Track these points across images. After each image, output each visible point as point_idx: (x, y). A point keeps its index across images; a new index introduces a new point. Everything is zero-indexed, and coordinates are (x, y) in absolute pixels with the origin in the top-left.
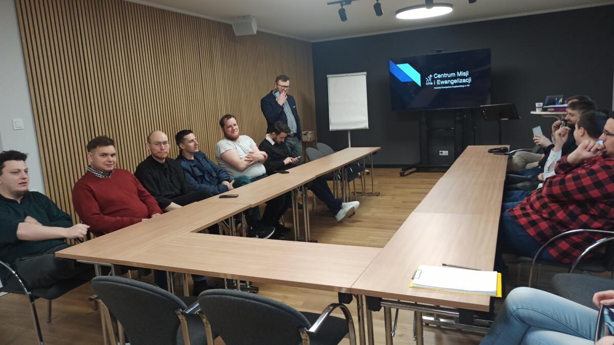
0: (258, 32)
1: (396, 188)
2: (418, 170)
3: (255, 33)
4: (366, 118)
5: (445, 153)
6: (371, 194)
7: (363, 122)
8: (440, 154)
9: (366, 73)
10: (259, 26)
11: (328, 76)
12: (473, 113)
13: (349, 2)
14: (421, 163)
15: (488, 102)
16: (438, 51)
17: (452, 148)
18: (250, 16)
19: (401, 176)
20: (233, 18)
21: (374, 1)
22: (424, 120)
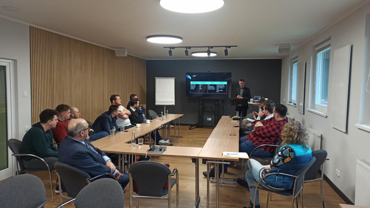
0: (128, 55)
1: (188, 134)
3: (126, 56)
4: (174, 100)
5: (210, 119)
6: (178, 137)
7: (172, 102)
8: (207, 120)
9: (174, 78)
10: (128, 52)
11: (156, 78)
12: (223, 101)
13: (173, 48)
14: (198, 124)
15: (230, 96)
16: (208, 71)
17: (214, 117)
18: (124, 48)
19: (189, 129)
20: (116, 48)
21: (185, 49)
22: (201, 103)
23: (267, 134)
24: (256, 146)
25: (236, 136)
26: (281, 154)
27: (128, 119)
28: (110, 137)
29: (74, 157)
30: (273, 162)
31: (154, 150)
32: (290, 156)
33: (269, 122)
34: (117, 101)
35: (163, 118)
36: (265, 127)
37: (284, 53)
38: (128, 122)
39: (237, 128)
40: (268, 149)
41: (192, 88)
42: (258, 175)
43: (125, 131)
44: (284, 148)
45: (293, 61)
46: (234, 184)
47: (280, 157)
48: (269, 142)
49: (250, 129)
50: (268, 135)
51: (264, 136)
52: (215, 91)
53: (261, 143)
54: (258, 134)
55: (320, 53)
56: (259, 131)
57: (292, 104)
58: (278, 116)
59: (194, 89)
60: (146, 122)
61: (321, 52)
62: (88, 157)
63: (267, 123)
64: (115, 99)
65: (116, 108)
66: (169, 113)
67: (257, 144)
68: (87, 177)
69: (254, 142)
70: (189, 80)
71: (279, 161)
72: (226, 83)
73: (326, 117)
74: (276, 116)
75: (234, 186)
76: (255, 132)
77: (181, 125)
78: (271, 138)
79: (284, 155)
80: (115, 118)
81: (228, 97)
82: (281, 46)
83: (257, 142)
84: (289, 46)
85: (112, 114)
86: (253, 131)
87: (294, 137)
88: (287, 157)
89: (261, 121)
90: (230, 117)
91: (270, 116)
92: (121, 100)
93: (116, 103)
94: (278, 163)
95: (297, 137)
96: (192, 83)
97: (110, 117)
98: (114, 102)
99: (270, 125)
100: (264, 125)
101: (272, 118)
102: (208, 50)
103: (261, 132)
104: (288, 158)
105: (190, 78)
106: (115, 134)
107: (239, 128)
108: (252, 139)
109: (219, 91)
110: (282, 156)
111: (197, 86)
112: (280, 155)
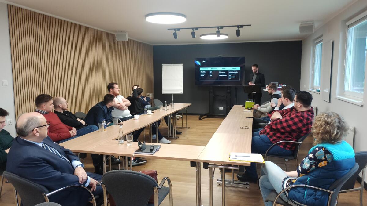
0: (129, 39)
1: (197, 125)
2: (208, 117)
3: (128, 40)
4: (182, 88)
5: (222, 108)
6: (185, 128)
7: (181, 90)
8: (219, 109)
9: (182, 64)
10: (129, 36)
11: (162, 64)
12: (236, 88)
13: (179, 29)
14: (209, 113)
15: (243, 83)
16: (219, 56)
17: (225, 106)
18: (125, 31)
19: (199, 119)
20: (116, 31)
21: (191, 30)
22: (212, 91)
23: (286, 129)
24: (274, 142)
25: (248, 130)
26: (313, 157)
27: (128, 109)
28: (99, 131)
29: (22, 165)
30: (302, 168)
31: (143, 150)
32: (326, 160)
33: (289, 113)
34: (114, 90)
35: (167, 108)
36: (284, 119)
37: (306, 31)
38: (127, 113)
39: (251, 119)
40: (288, 146)
41: (202, 75)
42: (281, 186)
43: (118, 125)
44: (317, 149)
45: (316, 42)
46: (246, 188)
47: (311, 161)
48: (290, 138)
49: (267, 120)
50: (288, 129)
51: (282, 130)
52: (227, 77)
53: (280, 139)
54: (275, 128)
55: (352, 29)
56: (276, 124)
57: (315, 91)
58: (301, 106)
59: (204, 76)
60: (146, 112)
61: (353, 27)
62: (43, 164)
63: (286, 114)
64: (113, 88)
65: (112, 98)
66: (174, 103)
67: (274, 140)
68: (43, 191)
69: (271, 137)
70: (199, 67)
71: (311, 166)
72: (238, 69)
73: (362, 106)
74: (299, 106)
75: (247, 190)
76: (272, 125)
77: (189, 114)
78: (292, 134)
79: (318, 158)
80: (112, 108)
81: (241, 85)
82: (302, 23)
83: (275, 138)
84: (312, 23)
85: (107, 104)
86: (269, 123)
87: (333, 134)
88: (321, 161)
89: (279, 112)
90: (243, 106)
91: (290, 105)
92: (119, 90)
93: (113, 92)
94: (308, 169)
95: (337, 133)
96: (201, 69)
97: (105, 107)
98: (112, 91)
99: (290, 117)
100: (282, 116)
101: (292, 108)
102: (217, 31)
103: (279, 126)
104: (323, 161)
105: (200, 64)
106: (105, 128)
107: (253, 120)
108: (268, 134)
109: (231, 78)
110: (315, 158)
111: (207, 72)
112: (311, 158)
